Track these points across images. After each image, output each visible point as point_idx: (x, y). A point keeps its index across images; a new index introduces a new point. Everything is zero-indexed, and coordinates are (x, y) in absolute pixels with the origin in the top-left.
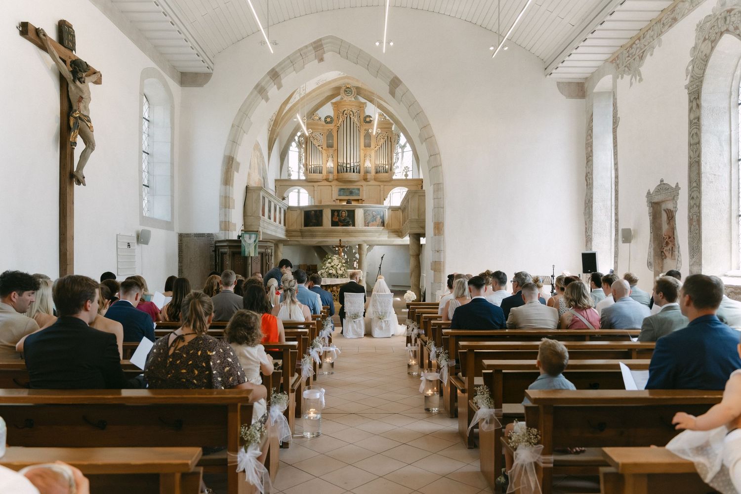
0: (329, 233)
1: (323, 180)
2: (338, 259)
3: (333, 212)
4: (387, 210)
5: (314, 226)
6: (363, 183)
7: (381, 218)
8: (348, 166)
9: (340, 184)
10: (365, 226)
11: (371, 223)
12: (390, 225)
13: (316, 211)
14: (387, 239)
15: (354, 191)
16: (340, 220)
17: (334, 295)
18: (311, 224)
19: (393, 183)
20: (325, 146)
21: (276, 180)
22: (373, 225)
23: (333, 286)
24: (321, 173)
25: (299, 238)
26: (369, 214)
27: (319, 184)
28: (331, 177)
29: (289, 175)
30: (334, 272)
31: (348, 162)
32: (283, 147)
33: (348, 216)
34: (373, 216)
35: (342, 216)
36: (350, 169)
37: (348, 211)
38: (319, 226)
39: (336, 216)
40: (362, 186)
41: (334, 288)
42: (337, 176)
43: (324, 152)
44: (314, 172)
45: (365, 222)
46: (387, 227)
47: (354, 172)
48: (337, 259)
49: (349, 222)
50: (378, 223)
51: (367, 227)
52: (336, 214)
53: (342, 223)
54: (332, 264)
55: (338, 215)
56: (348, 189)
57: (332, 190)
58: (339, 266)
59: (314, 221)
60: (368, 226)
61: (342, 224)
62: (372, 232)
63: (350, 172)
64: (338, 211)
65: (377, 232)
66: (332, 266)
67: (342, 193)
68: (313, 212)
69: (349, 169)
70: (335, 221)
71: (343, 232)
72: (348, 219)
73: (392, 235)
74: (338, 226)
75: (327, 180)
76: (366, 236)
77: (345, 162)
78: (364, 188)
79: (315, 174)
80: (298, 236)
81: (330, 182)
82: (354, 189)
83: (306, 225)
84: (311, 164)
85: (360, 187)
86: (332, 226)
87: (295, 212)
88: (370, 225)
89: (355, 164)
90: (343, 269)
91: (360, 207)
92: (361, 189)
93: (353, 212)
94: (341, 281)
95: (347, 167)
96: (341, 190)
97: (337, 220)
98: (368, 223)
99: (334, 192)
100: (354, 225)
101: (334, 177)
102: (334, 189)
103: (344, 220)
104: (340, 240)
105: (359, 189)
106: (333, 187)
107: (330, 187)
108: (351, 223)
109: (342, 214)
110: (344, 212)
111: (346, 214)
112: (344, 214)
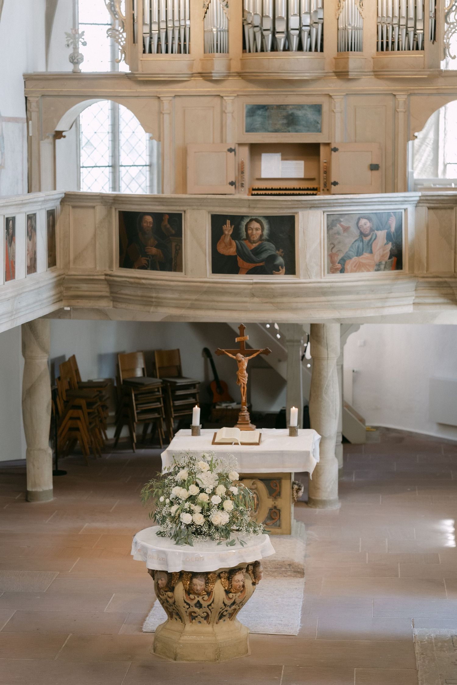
0: (205, 297)
1: (192, 75)
3: (218, 221)
4: (411, 208)
5: (154, 268)
6: (335, 86)
7: (389, 237)
8: (281, 27)
9: (253, 88)
10: (332, 270)
11: (355, 259)
12: (424, 260)
13: (158, 217)
14: (410, 309)
15: (299, 113)
17: (199, 605)
18: (144, 261)
19: (441, 83)
21: (28, 78)
22: (359, 267)
23: (194, 575)
24: (184, 49)
26: (346, 229)
27: (176, 88)
28: (220, 65)
29: (75, 59)
30: (199, 519)
33: (272, 237)
34: (362, 235)
35: (248, 237)
36: (288, 37)
37: (269, 218)
38: (170, 270)
39: (228, 239)
40: (330, 96)
41: (196, 581)
42: (242, 61)
44: (159, 51)
45: (331, 256)
46: (412, 268)
47: (300, 48)
49: (273, 258)
50: (377, 258)
51: (337, 277)
52: (228, 229)
53: (249, 260)
54: (193, 489)
55: (236, 235)
56: (279, 107)
57: (223, 112)
59: (154, 251)
60: (342, 271)
61: (250, 266)
62: (358, 293)
63: (287, 49)
64: (236, 220)
65: (372, 290)
67: (258, 120)
68: (149, 219)
69: (282, 42)
70: (223, 256)
71: (253, 295)
72: (271, 248)
73: (431, 297)
74: (235, 270)
75: (206, 76)
76: (335, 308)
78: (339, 103)
79: (163, 56)
80: (101, 298)
81: (217, 81)
82: (300, 107)
83: (125, 262)
84: (147, 21)
85: (324, 101)
86: (215, 270)
87: (91, 211)
88: (348, 266)
89: (307, 20)
90: (229, 505)
91: (313, 206)
92: (325, 109)
93: (290, 221)
94: (222, 560)
95: (274, 33)
96: (253, 111)
97: (232, 251)
98: (343, 261)
99: (229, 120)
100: (291, 270)
101: (229, 67)
102: (229, 109)
103: (257, 251)
104: (242, 328)
105: (318, 109)
106: (228, 100)
107: (217, 101)
108: (280, 260)
109: (250, 232)
110: (255, 225)
111: (263, 229)
112: (257, 229)
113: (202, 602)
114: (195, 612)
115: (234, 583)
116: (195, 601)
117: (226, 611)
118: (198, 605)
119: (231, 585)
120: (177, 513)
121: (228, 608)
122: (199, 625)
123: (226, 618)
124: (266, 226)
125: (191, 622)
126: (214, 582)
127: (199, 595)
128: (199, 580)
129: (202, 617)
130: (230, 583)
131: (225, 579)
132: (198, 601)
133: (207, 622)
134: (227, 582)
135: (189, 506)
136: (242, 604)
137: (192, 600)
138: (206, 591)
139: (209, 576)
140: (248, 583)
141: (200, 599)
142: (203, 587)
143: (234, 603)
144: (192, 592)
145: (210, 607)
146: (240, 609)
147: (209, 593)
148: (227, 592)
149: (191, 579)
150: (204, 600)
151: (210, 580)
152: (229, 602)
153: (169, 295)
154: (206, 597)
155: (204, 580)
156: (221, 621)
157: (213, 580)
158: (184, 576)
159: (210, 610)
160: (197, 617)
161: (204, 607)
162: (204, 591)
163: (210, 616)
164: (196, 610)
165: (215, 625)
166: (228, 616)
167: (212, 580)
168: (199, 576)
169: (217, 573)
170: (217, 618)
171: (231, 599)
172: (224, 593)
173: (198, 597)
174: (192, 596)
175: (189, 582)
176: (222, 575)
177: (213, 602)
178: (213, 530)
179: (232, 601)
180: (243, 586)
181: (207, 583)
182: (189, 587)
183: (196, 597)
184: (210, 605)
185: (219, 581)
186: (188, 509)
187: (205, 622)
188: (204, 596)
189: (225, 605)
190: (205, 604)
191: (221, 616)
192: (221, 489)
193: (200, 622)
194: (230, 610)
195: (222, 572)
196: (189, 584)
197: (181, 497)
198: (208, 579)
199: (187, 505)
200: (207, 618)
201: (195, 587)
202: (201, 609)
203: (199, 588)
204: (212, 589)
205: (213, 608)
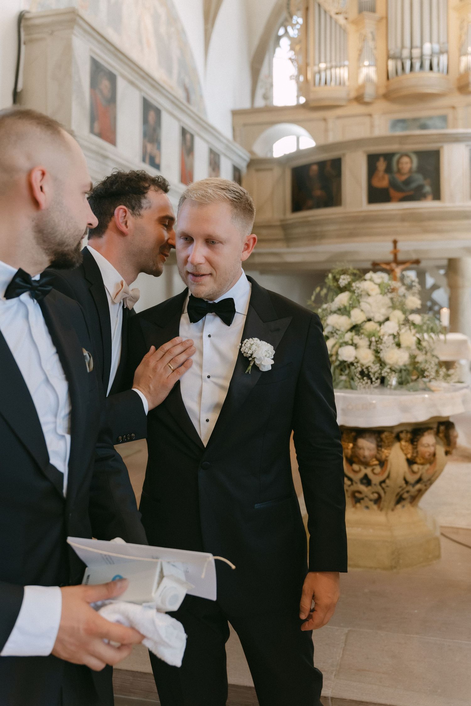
0: (362, 225)
1: (350, 101)
2: (386, 290)
3: (372, 159)
5: (320, 206)
6: (458, 99)
8: (416, 52)
9: (395, 107)
13: (322, 164)
15: (429, 123)
16: (393, 184)
18: (310, 203)
20: (353, 13)
21: (235, 113)
23: (360, 433)
24: (343, 82)
25: (279, 244)
27: (339, 112)
28: (370, 92)
30: (366, 356)
31: (417, 42)
32: (256, 41)
33: (421, 169)
35: (399, 171)
36: (422, 63)
37: (418, 152)
38: (331, 206)
39: (381, 173)
40: (453, 108)
41: (362, 442)
42: (387, 87)
43: (351, 28)
47: (431, 68)
48: (383, 293)
49: (422, 186)
52: (381, 165)
53: (400, 190)
54: (357, 316)
55: (389, 170)
56: (415, 120)
57: (372, 126)
58: (391, 327)
59: (318, 193)
61: (401, 195)
66: (355, 328)
68: (315, 167)
69: (417, 65)
70: (378, 188)
71: (404, 219)
72: (419, 179)
74: (388, 199)
75: (359, 99)
77: (407, 43)
78: (461, 112)
79: (329, 87)
80: (277, 240)
81: (367, 104)
82: (431, 118)
83: (297, 206)
85: (450, 114)
89: (437, 50)
91: (456, 139)
92: (450, 118)
93: (436, 155)
95: (411, 59)
96: (395, 124)
97: (386, 183)
101: (377, 92)
102: (376, 123)
103: (407, 182)
104: (395, 242)
105: (444, 118)
106: (376, 117)
107: (367, 120)
108: (427, 189)
109: (400, 166)
110: (405, 160)
111: (412, 162)
112: (407, 163)
113: (371, 476)
114: (360, 492)
115: (421, 449)
116: (361, 475)
117: (408, 492)
118: (365, 481)
119: (417, 452)
120: (335, 350)
121: (410, 488)
122: (366, 511)
123: (406, 503)
124: (415, 160)
125: (354, 506)
126: (389, 446)
127: (366, 464)
128: (368, 441)
129: (371, 500)
130: (415, 447)
131: (406, 441)
132: (366, 476)
133: (379, 507)
134: (410, 447)
135: (351, 338)
136: (431, 481)
137: (356, 472)
138: (378, 459)
139: (384, 436)
140: (441, 450)
141: (368, 471)
142: (374, 452)
143: (419, 481)
144: (355, 459)
145: (383, 485)
146: (426, 490)
147: (382, 463)
148: (411, 462)
149: (354, 441)
150: (374, 474)
151: (384, 442)
152: (412, 478)
153: (332, 227)
154: (378, 469)
155: (375, 442)
156: (399, 506)
157: (389, 443)
158: (344, 436)
159: (383, 489)
160: (363, 499)
161: (375, 485)
162: (374, 459)
163: (383, 499)
164: (362, 488)
165: (390, 513)
166: (408, 500)
167: (386, 442)
168: (367, 435)
169: (396, 430)
170: (393, 503)
171: (414, 472)
172: (404, 464)
173: (366, 468)
174: (356, 467)
175: (351, 445)
176: (402, 435)
177: (388, 477)
178: (386, 369)
179: (416, 477)
180: (434, 455)
181: (379, 446)
182: (352, 452)
183: (362, 468)
184: (384, 481)
185: (397, 445)
186: (350, 342)
187: (375, 507)
188: (374, 467)
189: (407, 482)
190: (375, 480)
191: (400, 500)
192: (398, 315)
193: (367, 507)
194: (413, 490)
195: (402, 432)
196: (353, 448)
197: (340, 327)
198: (382, 440)
199: (348, 336)
200: (378, 501)
201: (361, 452)
202: (370, 488)
203: (367, 453)
204: (387, 457)
205: (387, 486)
